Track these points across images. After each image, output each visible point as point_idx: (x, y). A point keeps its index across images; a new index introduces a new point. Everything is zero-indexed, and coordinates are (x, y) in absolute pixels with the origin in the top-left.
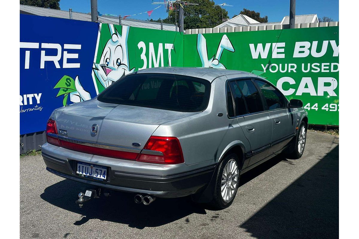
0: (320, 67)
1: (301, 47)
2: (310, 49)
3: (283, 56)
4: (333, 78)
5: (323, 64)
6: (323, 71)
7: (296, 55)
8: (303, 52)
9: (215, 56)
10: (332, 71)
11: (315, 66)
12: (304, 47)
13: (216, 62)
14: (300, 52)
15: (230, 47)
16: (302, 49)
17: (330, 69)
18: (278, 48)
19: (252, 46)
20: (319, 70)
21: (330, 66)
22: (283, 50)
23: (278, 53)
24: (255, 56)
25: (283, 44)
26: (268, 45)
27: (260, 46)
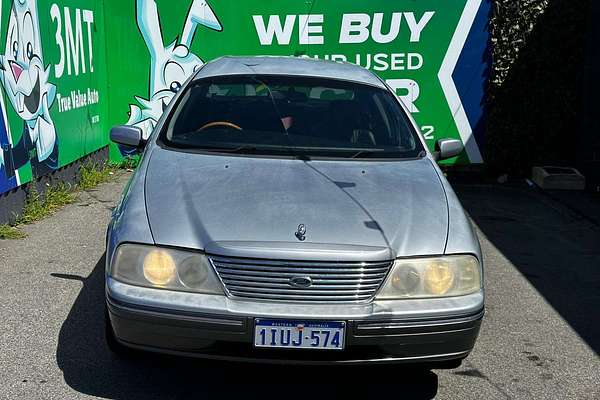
0: (388, 60)
1: (353, 24)
2: (369, 27)
3: (320, 40)
4: (411, 81)
5: (393, 56)
6: (393, 68)
7: (345, 38)
8: (358, 33)
9: (178, 38)
10: (410, 67)
11: (379, 58)
12: (359, 23)
13: (182, 51)
14: (351, 33)
15: (212, 20)
16: (355, 28)
17: (405, 64)
18: (310, 24)
19: (258, 20)
20: (387, 66)
21: (405, 59)
22: (319, 29)
23: (310, 34)
24: (265, 39)
25: (319, 18)
26: (290, 19)
27: (274, 19)
